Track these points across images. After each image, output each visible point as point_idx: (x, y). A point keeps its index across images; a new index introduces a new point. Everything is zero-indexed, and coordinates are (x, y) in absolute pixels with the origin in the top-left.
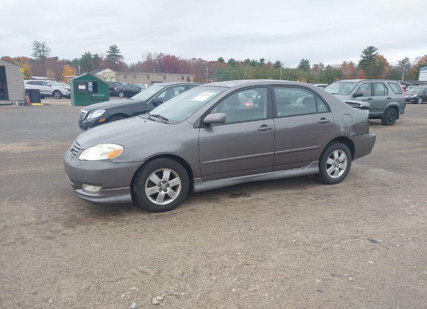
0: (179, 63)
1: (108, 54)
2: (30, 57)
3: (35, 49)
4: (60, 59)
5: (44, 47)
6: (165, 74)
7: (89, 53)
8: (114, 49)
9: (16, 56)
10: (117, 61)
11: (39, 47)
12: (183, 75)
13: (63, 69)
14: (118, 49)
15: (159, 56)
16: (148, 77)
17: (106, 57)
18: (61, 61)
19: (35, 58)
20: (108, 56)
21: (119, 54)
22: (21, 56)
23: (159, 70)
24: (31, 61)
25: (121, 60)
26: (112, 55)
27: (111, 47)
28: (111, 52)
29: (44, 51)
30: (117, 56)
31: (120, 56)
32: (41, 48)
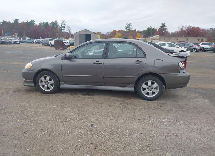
0: (200, 31)
1: (160, 27)
2: (124, 30)
3: (127, 26)
4: (137, 30)
5: (130, 25)
6: (188, 38)
7: (150, 27)
8: (163, 25)
9: (119, 30)
10: (164, 31)
11: (128, 25)
12: (199, 38)
13: (136, 35)
14: (165, 25)
15: (188, 28)
16: (177, 39)
17: (158, 29)
18: (137, 31)
19: (125, 30)
20: (160, 28)
21: (166, 27)
22: (120, 30)
23: (187, 35)
24: (125, 32)
25: (166, 30)
26: (162, 28)
27: (162, 24)
28: (162, 26)
29: (130, 27)
30: (165, 28)
31: (166, 28)
32: (129, 26)
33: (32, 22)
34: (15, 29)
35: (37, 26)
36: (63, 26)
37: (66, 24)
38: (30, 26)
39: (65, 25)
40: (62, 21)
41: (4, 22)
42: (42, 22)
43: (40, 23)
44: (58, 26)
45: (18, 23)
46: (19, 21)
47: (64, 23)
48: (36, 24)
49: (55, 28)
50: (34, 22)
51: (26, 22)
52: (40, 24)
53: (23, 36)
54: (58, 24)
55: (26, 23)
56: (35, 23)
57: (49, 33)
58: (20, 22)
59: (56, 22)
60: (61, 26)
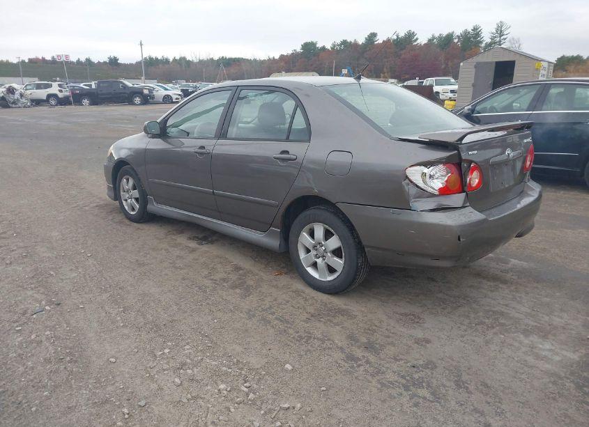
33: (410, 36)
34: (366, 58)
35: (420, 47)
36: (498, 39)
37: (505, 33)
38: (402, 49)
39: (502, 38)
40: (496, 26)
41: (344, 42)
42: (437, 35)
43: (430, 37)
44: (481, 42)
45: (377, 42)
46: (378, 37)
47: (501, 31)
48: (418, 41)
49: (471, 49)
50: (415, 38)
51: (395, 37)
52: (430, 40)
53: (382, 75)
54: (482, 35)
55: (394, 40)
56: (417, 39)
57: (450, 64)
58: (380, 39)
59: (475, 29)
60: (489, 41)
